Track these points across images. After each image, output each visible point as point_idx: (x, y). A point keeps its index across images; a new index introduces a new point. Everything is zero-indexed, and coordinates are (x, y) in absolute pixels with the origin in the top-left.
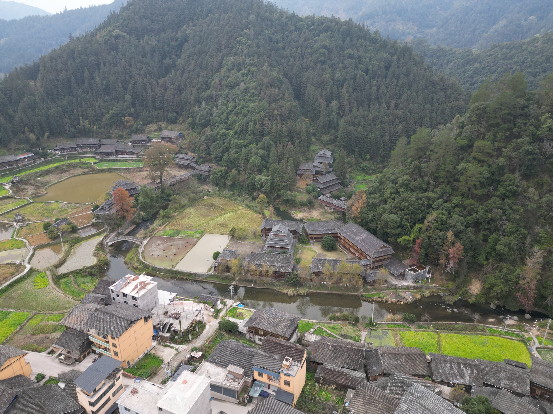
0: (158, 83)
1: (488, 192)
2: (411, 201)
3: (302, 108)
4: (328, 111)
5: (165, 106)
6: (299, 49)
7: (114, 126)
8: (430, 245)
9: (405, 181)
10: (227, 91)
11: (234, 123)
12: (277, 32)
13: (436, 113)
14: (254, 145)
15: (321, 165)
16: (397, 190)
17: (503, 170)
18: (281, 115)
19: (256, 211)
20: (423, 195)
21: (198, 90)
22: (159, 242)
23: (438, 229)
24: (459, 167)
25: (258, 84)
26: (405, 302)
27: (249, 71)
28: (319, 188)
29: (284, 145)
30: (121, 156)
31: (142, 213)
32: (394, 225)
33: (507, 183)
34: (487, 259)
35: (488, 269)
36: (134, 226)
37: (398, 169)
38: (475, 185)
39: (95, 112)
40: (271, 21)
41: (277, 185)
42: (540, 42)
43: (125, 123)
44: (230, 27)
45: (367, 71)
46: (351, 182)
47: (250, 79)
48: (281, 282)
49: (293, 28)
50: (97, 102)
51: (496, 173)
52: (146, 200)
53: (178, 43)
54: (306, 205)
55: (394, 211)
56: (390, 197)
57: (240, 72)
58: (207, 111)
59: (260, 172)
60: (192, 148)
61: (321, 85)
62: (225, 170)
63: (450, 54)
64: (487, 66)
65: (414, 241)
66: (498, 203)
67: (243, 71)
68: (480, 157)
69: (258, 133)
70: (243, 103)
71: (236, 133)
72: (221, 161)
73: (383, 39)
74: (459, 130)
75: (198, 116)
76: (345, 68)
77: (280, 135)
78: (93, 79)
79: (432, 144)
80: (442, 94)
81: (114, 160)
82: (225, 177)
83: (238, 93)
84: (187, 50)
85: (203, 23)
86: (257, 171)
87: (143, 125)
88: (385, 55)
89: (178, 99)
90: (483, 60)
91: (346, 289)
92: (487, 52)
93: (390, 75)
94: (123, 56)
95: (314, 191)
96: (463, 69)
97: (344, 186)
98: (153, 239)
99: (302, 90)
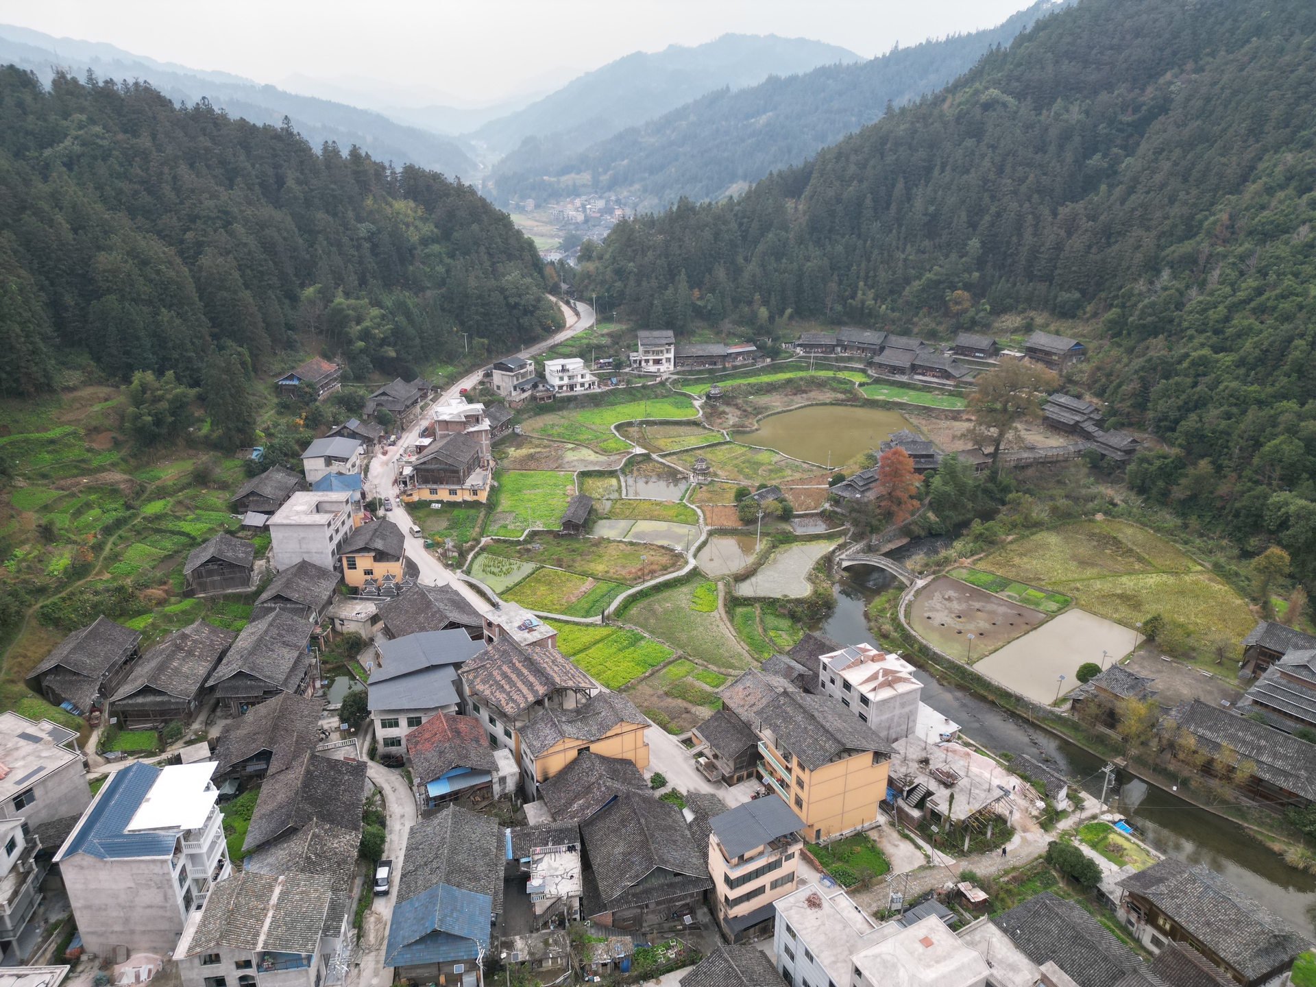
0: (1055, 214)
5: (1058, 271)
7: (925, 310)
10: (1247, 245)
11: (1242, 334)
14: (1292, 405)
21: (1159, 238)
22: (951, 593)
30: (920, 377)
31: (931, 516)
36: (905, 541)
39: (894, 273)
43: (951, 304)
50: (903, 251)
52: (947, 488)
53: (1137, 116)
57: (1306, 197)
58: (1170, 296)
59: (1289, 482)
60: (1097, 385)
62: (1178, 458)
70: (1288, 281)
71: (1241, 363)
72: (1173, 430)
75: (1140, 306)
78: (909, 200)
81: (903, 385)
82: (1171, 474)
83: (1283, 255)
84: (1158, 133)
85: (1226, 64)
86: (1281, 479)
87: (991, 313)
89: (1098, 257)
94: (991, 150)
98: (940, 582)
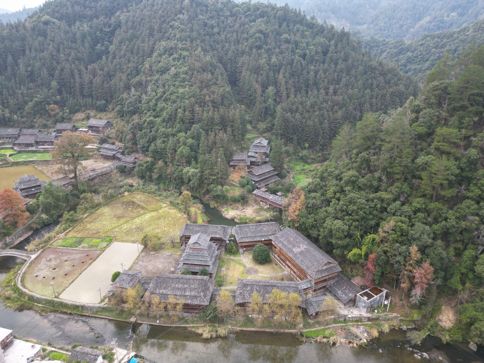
0: (87, 69)
1: (458, 192)
2: (361, 204)
3: (238, 94)
4: (265, 97)
5: (94, 93)
6: (235, 34)
7: (38, 115)
8: (387, 262)
9: (351, 177)
10: (157, 76)
11: (162, 110)
12: (212, 18)
13: (376, 99)
14: (182, 134)
15: (257, 155)
16: (342, 188)
17: (475, 165)
18: (213, 102)
19: (180, 209)
20: (374, 195)
21: (128, 76)
22: (52, 256)
23: (397, 242)
24: (420, 160)
25: (189, 69)
26: (359, 343)
27: (180, 55)
28: (254, 181)
29: (216, 134)
30: (42, 147)
31: (44, 216)
32: (340, 234)
33: (483, 182)
34: (463, 283)
35: (464, 295)
36: (30, 234)
37: (342, 163)
38: (441, 184)
39: (18, 100)
40: (206, 6)
41: (206, 179)
42: (470, 31)
43: (50, 111)
44: (164, 12)
45: (304, 56)
46: (289, 172)
47: (181, 64)
48: (195, 317)
49: (228, 13)
50: (20, 89)
51: (467, 169)
52: (48, 200)
53: (111, 29)
54: (239, 201)
55: (340, 215)
56: (334, 197)
57: (171, 57)
58: (136, 98)
59: (189, 163)
60: (119, 138)
61: (257, 70)
62: (152, 162)
63: (383, 44)
64: (420, 55)
65: (367, 255)
66: (473, 207)
67: (174, 56)
68: (445, 148)
69: (188, 121)
70: (172, 88)
71: (164, 121)
72: (148, 151)
73: (320, 24)
74: (414, 115)
75: (126, 103)
76: (281, 52)
77: (212, 122)
78: (17, 65)
79: (382, 132)
80: (381, 79)
81: (34, 152)
82: (151, 169)
83: (169, 78)
84: (119, 35)
85: (137, 9)
86: (186, 163)
87: (70, 113)
88: (322, 40)
89: (107, 85)
90: (416, 49)
91: (281, 325)
92: (419, 41)
93: (328, 60)
94: (52, 42)
95: (248, 184)
96: (396, 58)
97: (282, 178)
98: (46, 252)
99: (237, 76)
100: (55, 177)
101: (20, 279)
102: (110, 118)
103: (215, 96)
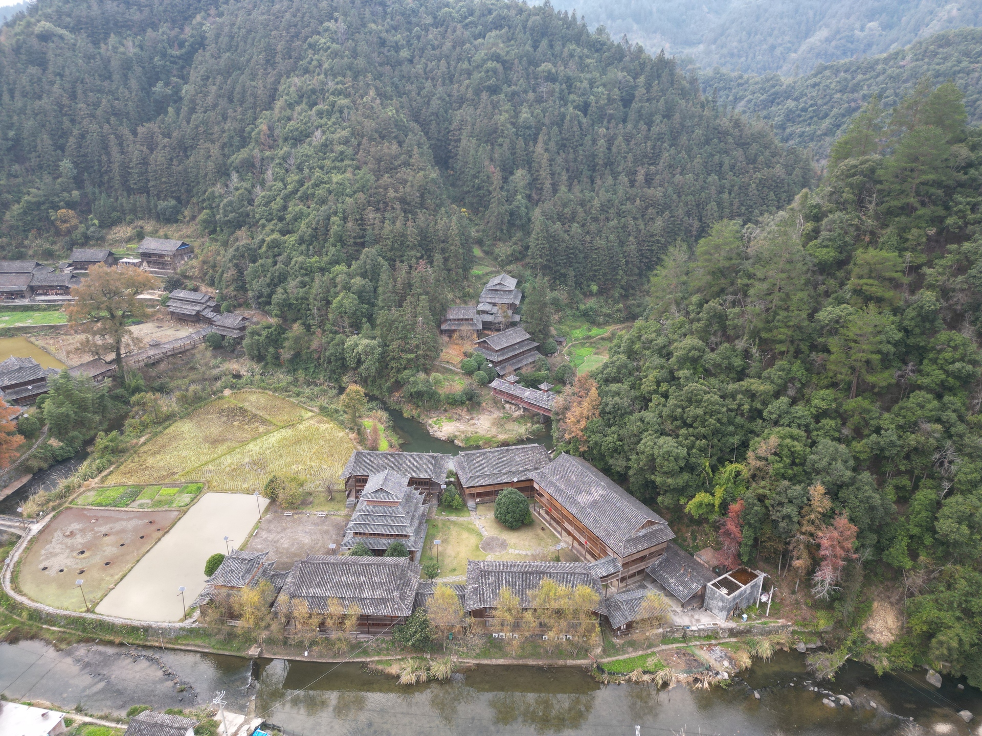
0: (135, 134)
1: (900, 376)
2: (711, 403)
3: (453, 185)
4: (508, 191)
5: (151, 184)
6: (443, 61)
7: (34, 232)
8: (765, 518)
9: (690, 351)
10: (285, 149)
11: (297, 218)
12: (396, 28)
14: (341, 268)
15: (495, 310)
16: (671, 372)
17: (932, 321)
18: (403, 201)
19: (342, 423)
20: (736, 386)
21: (223, 147)
22: (75, 526)
23: (784, 477)
24: (826, 314)
25: (353, 134)
26: (714, 681)
27: (333, 105)
28: (492, 362)
29: (411, 267)
30: (43, 298)
31: (54, 443)
32: (673, 466)
33: (948, 355)
34: (914, 556)
35: (916, 580)
36: (25, 480)
37: (669, 322)
38: (868, 362)
41: (393, 359)
43: (58, 223)
44: (295, 16)
45: (585, 108)
46: (560, 343)
47: (334, 124)
49: (429, 20)
51: (918, 330)
52: (63, 409)
53: (184, 50)
54: (463, 403)
55: (669, 426)
56: (656, 392)
57: (314, 109)
58: (242, 194)
59: (356, 327)
60: (207, 277)
61: (490, 136)
62: (279, 326)
65: (724, 506)
66: (929, 406)
67: (320, 106)
68: (874, 289)
69: (352, 240)
70: (318, 173)
71: (301, 241)
72: (269, 303)
73: (616, 43)
74: (810, 226)
75: (221, 205)
76: (539, 100)
77: (402, 243)
79: (747, 259)
80: (738, 153)
81: (26, 309)
82: (277, 340)
83: (310, 153)
84: (201, 64)
85: (238, 9)
86: (351, 326)
87: (100, 226)
88: (620, 75)
89: (180, 168)
90: (803, 95)
91: (558, 651)
92: (809, 78)
93: (632, 116)
94: (58, 78)
95: (479, 369)
96: (765, 113)
97: (546, 355)
98: (62, 517)
99: (450, 147)
100: (75, 361)
101: (8, 575)
102: (188, 236)
103: (408, 189)
